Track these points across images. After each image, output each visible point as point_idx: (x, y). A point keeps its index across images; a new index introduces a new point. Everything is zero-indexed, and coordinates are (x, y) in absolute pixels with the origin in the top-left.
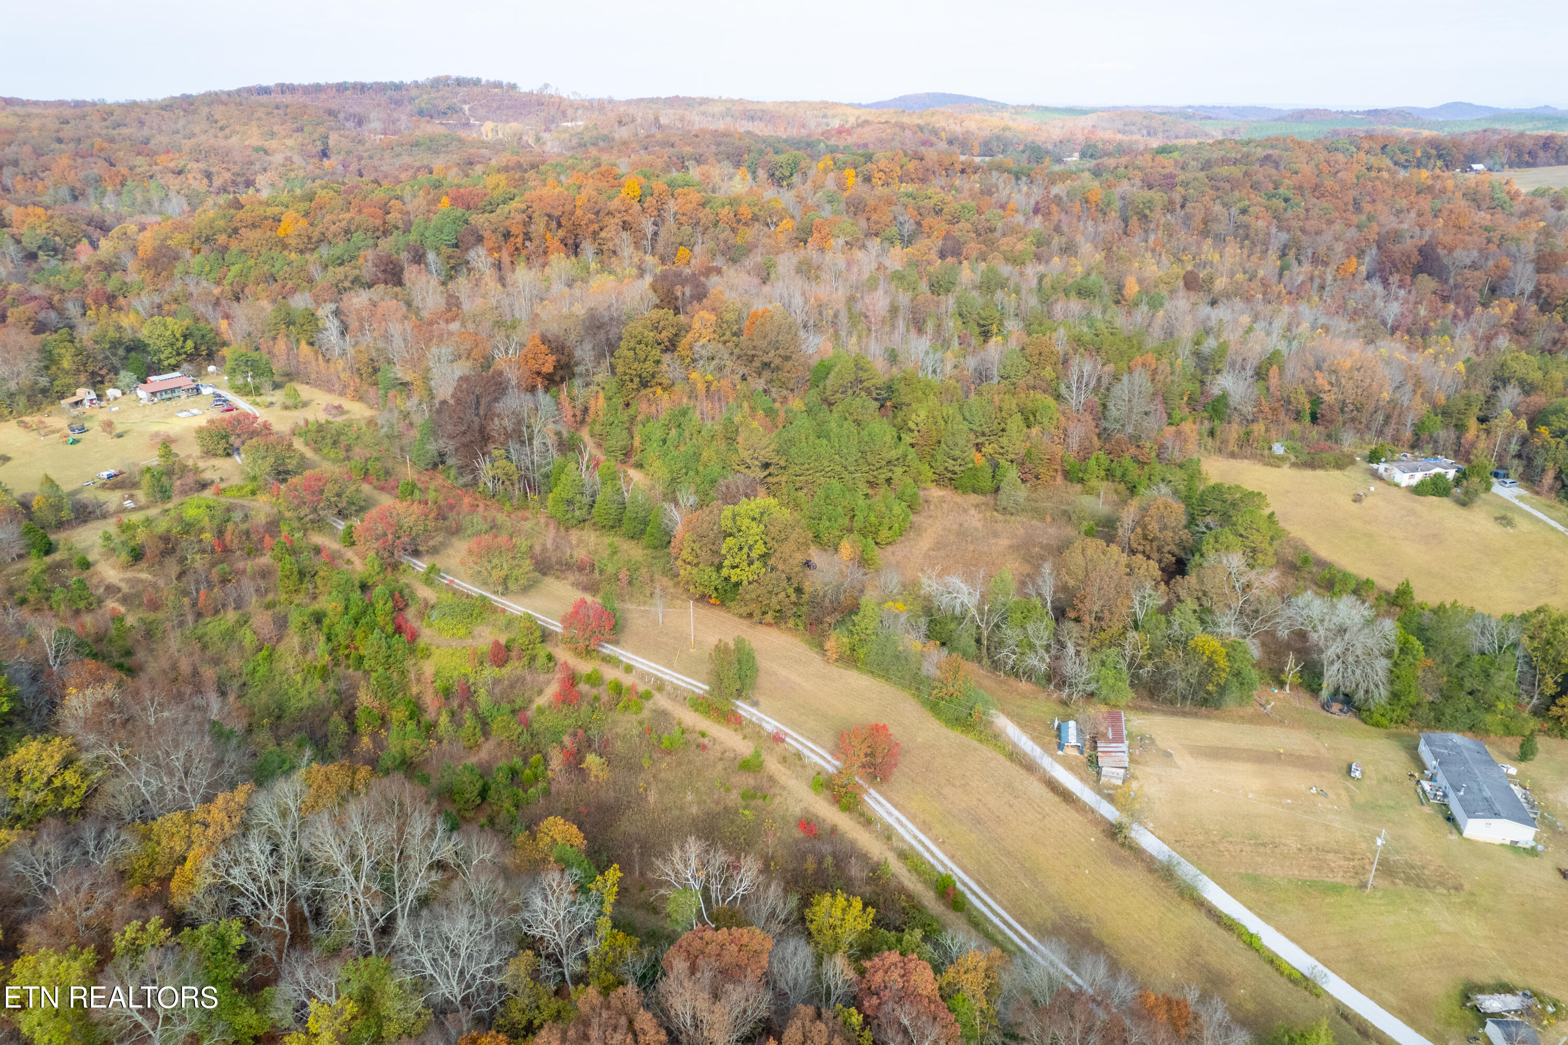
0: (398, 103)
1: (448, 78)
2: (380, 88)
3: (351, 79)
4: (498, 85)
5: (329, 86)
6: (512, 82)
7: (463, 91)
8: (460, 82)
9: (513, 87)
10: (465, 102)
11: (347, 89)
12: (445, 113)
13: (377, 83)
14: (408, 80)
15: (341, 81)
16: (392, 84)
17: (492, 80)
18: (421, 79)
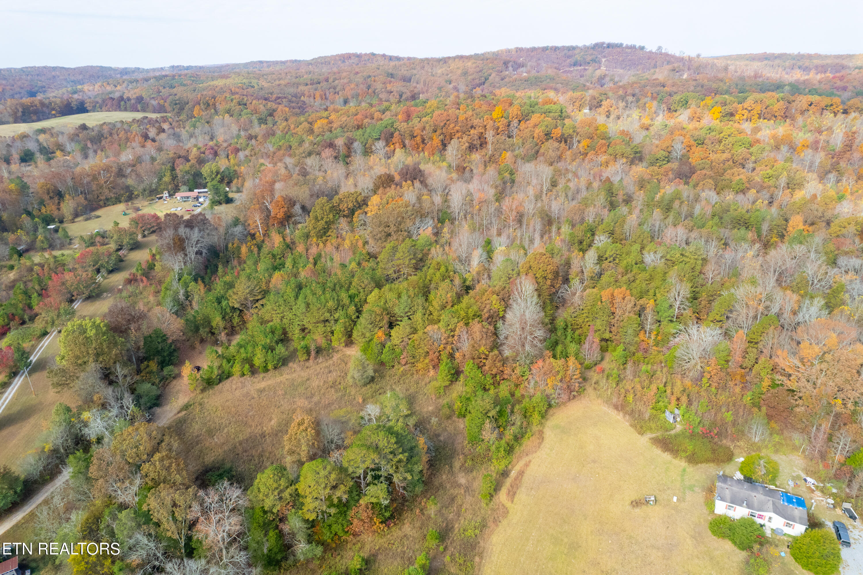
0: (569, 57)
1: (603, 43)
2: (564, 48)
3: (550, 45)
4: (633, 47)
5: (539, 48)
6: (642, 45)
7: (607, 51)
8: (609, 46)
9: (642, 48)
10: (605, 57)
11: (547, 49)
12: (589, 63)
13: (564, 47)
14: (580, 44)
15: (546, 45)
16: (572, 47)
17: (629, 44)
18: (588, 44)
